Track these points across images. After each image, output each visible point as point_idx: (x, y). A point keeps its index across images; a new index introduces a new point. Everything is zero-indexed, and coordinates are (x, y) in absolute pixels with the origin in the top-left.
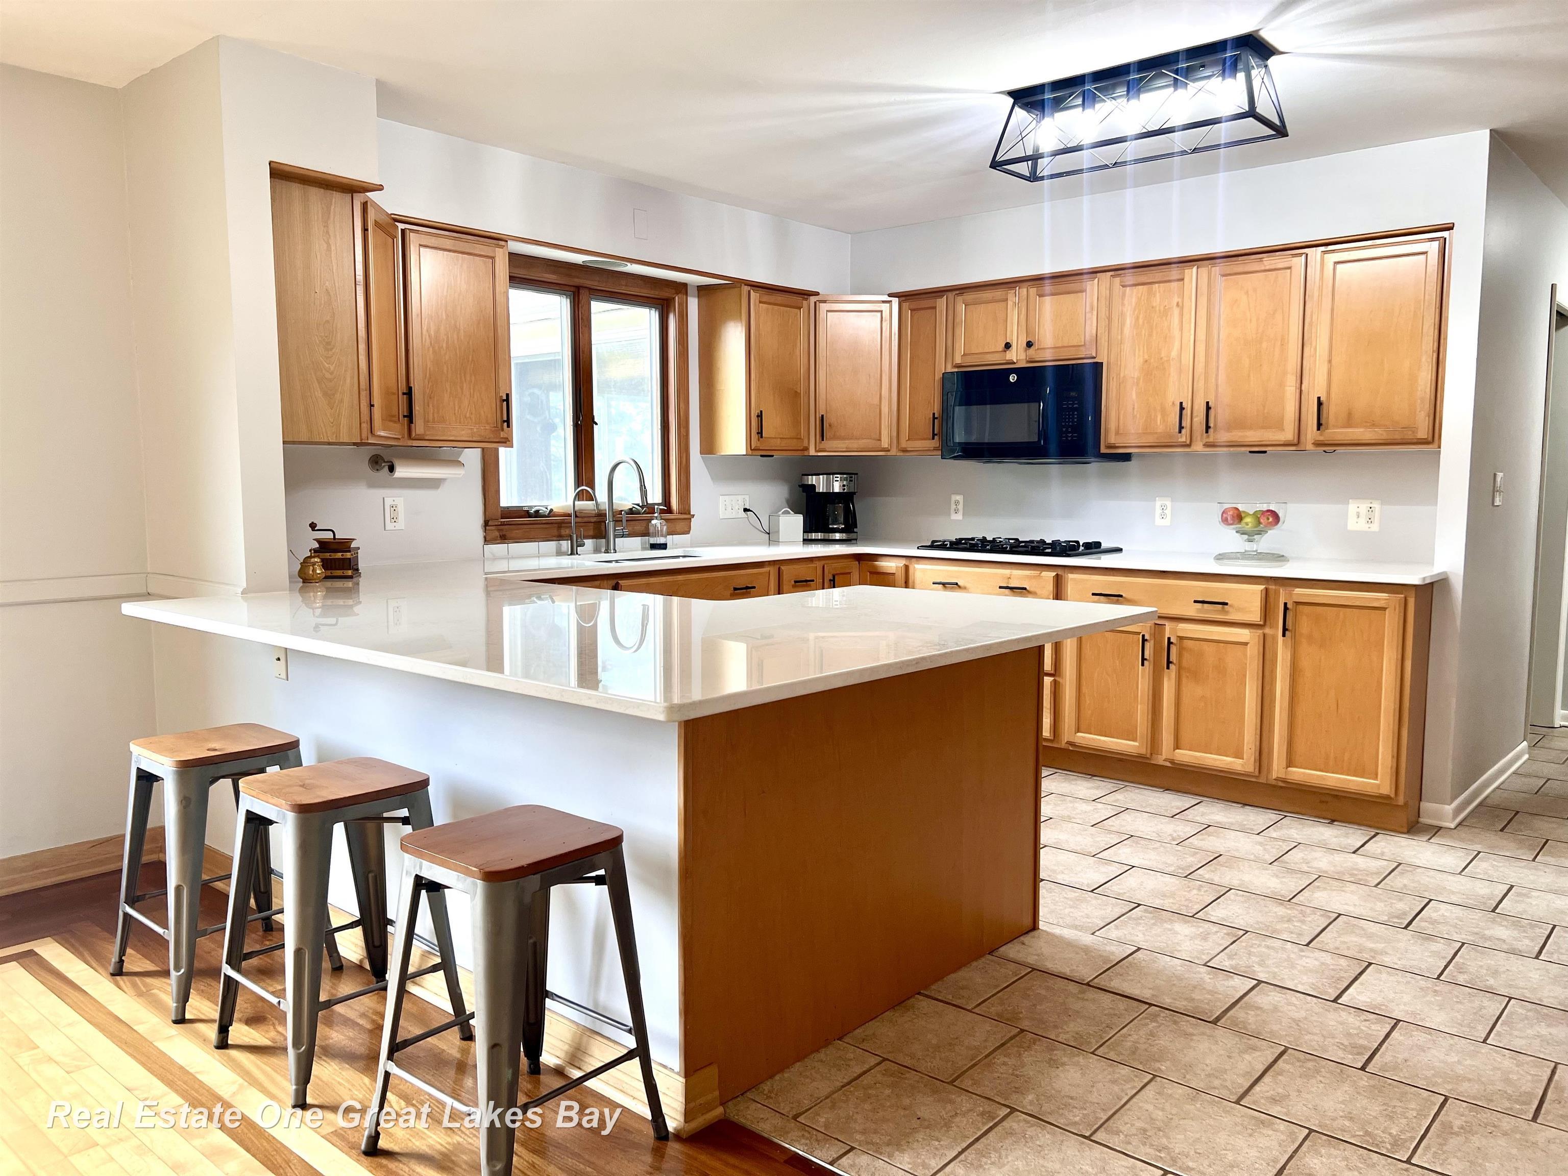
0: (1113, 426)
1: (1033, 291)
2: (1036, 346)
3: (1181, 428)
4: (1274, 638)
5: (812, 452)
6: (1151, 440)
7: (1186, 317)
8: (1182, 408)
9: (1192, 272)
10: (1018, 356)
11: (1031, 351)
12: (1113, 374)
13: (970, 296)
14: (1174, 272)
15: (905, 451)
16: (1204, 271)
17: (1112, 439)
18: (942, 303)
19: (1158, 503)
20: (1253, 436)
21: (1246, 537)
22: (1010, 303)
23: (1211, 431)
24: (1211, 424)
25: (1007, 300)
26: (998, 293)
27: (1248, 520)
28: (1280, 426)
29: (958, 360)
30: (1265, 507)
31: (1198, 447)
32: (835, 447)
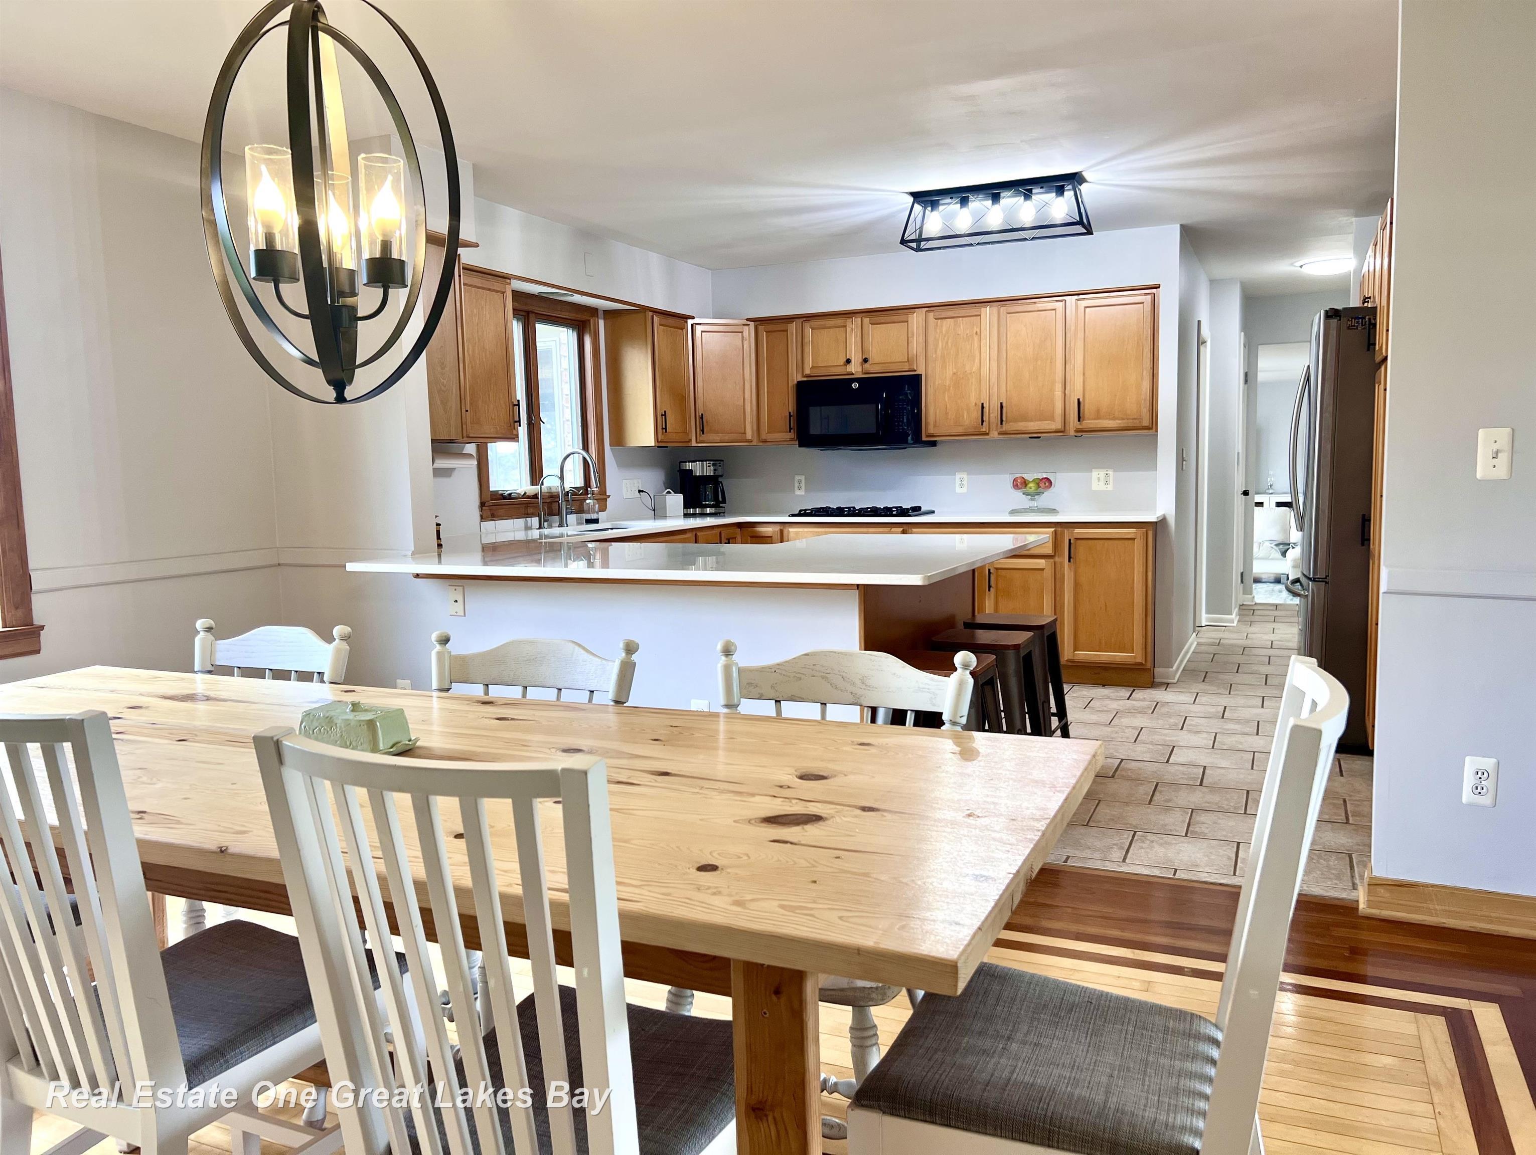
0: (931, 419)
1: (866, 320)
2: (870, 361)
3: (983, 421)
4: (1062, 564)
5: (694, 444)
6: (960, 430)
7: (983, 342)
8: (983, 407)
9: (986, 311)
10: (855, 369)
11: (867, 366)
12: (930, 383)
13: (816, 323)
14: (973, 310)
15: (765, 441)
16: (995, 310)
17: (931, 430)
18: (793, 327)
19: (958, 476)
20: (1033, 426)
21: (1030, 497)
22: (849, 329)
23: (1004, 423)
24: (1004, 419)
25: (845, 326)
26: (839, 321)
27: (1031, 485)
28: (1052, 418)
29: (807, 371)
30: (1040, 476)
31: (994, 434)
32: (712, 440)
